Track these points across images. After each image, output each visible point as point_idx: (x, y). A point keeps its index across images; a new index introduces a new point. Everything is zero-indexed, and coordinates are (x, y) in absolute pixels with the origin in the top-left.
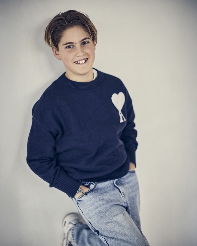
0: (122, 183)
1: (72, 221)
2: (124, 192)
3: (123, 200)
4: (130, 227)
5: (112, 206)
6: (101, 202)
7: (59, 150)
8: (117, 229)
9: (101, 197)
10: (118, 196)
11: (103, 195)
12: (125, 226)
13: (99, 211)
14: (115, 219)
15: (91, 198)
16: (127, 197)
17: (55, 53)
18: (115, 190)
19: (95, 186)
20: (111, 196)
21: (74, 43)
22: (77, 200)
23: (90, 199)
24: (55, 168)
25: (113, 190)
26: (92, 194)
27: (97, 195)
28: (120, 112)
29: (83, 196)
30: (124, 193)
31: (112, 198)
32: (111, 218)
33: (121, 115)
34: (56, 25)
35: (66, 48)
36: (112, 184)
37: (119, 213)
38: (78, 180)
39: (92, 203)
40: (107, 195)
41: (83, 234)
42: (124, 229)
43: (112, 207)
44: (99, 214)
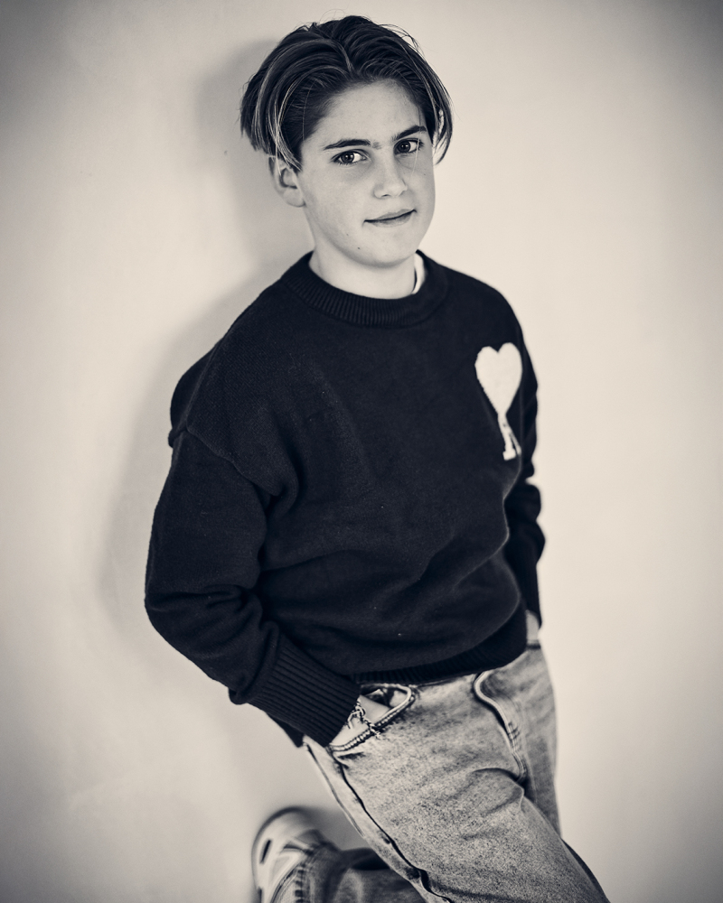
0: (502, 688)
1: (297, 838)
2: (514, 722)
3: (512, 751)
4: (550, 852)
5: (479, 773)
6: (439, 761)
7: (275, 557)
8: (503, 860)
9: (436, 740)
10: (493, 736)
11: (443, 733)
12: (535, 850)
13: (432, 792)
14: (492, 825)
15: (400, 742)
16: (524, 742)
17: (278, 182)
18: (484, 715)
19: (412, 698)
20: (471, 737)
21: (372, 143)
22: (337, 755)
23: (398, 747)
24: (261, 626)
25: (475, 713)
26: (402, 728)
27: (424, 731)
28: (502, 420)
29: (368, 737)
30: (515, 728)
31: (475, 744)
32: (481, 820)
33: (506, 432)
34: (308, 70)
35: (336, 159)
36: (468, 694)
37: (504, 798)
38: (347, 678)
39: (405, 763)
40: (456, 733)
41: (347, 889)
42: (528, 859)
43: (479, 779)
44: (431, 804)
